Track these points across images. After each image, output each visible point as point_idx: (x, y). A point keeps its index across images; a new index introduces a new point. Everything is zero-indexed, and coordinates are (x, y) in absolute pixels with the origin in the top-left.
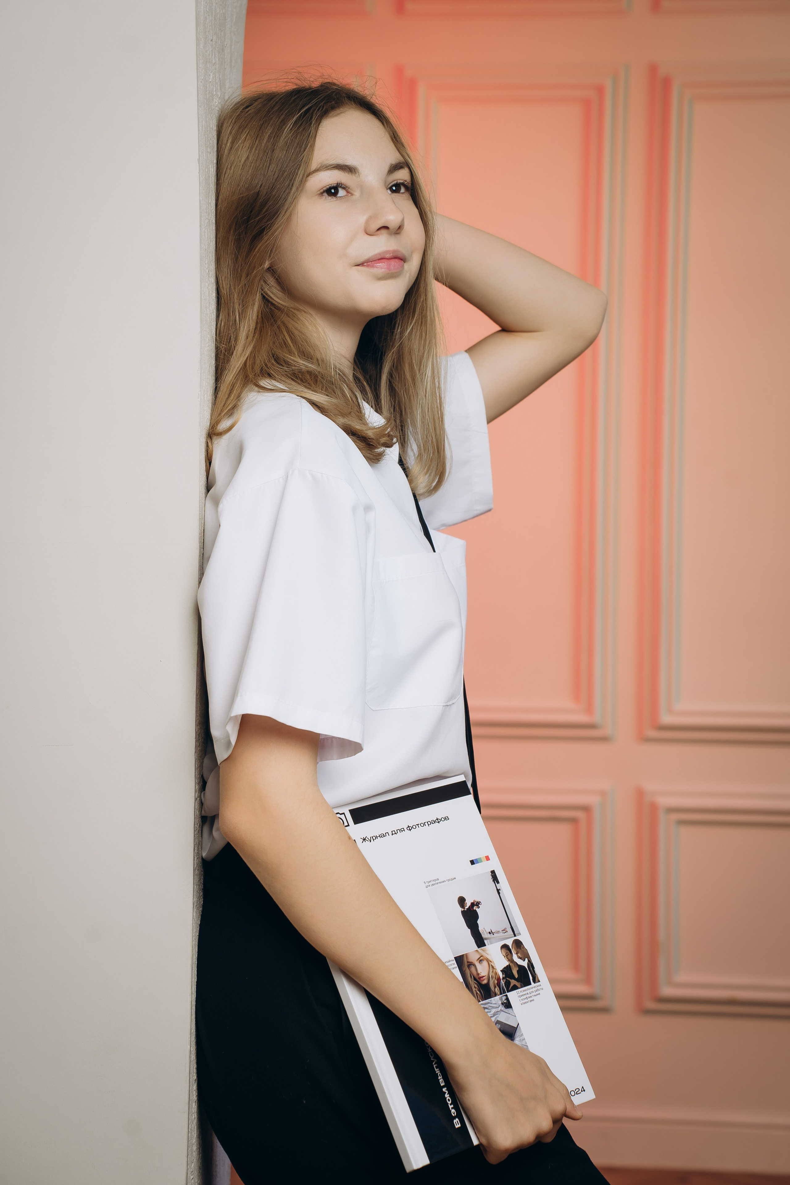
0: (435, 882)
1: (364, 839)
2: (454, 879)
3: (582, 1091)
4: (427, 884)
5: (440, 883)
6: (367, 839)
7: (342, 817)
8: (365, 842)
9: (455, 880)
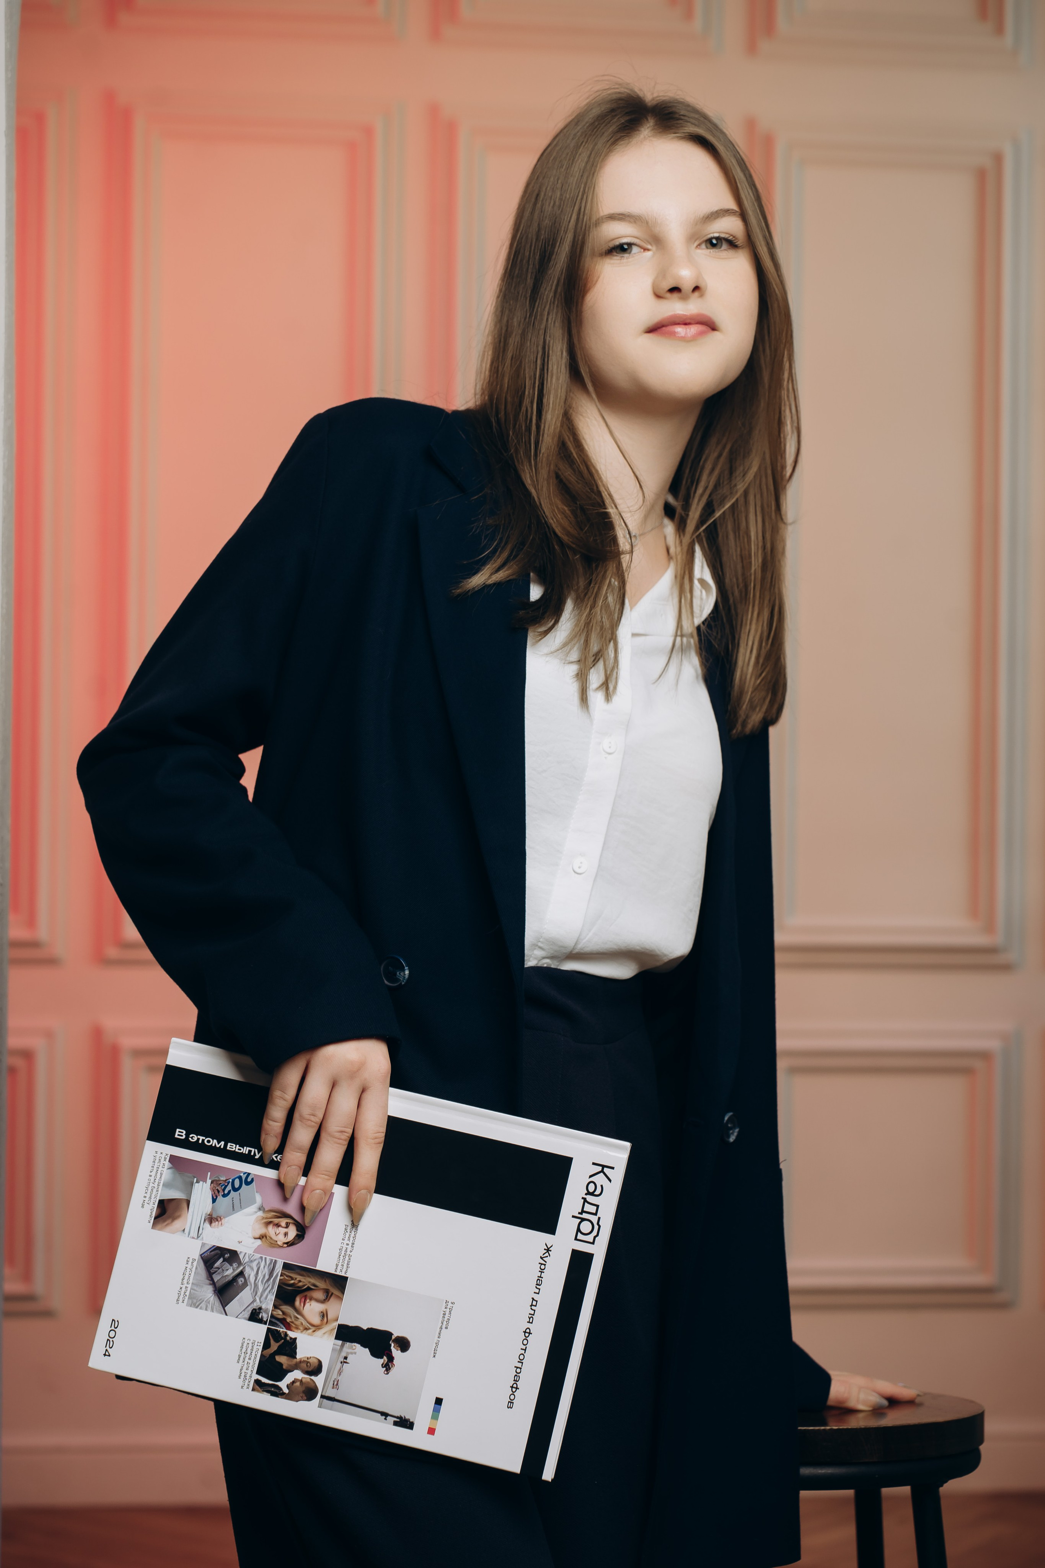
0: (446, 1319)
1: (548, 1250)
2: (435, 1353)
3: (106, 1350)
4: (450, 1305)
5: (441, 1328)
6: (547, 1254)
7: (590, 1238)
8: (545, 1249)
9: (433, 1355)
